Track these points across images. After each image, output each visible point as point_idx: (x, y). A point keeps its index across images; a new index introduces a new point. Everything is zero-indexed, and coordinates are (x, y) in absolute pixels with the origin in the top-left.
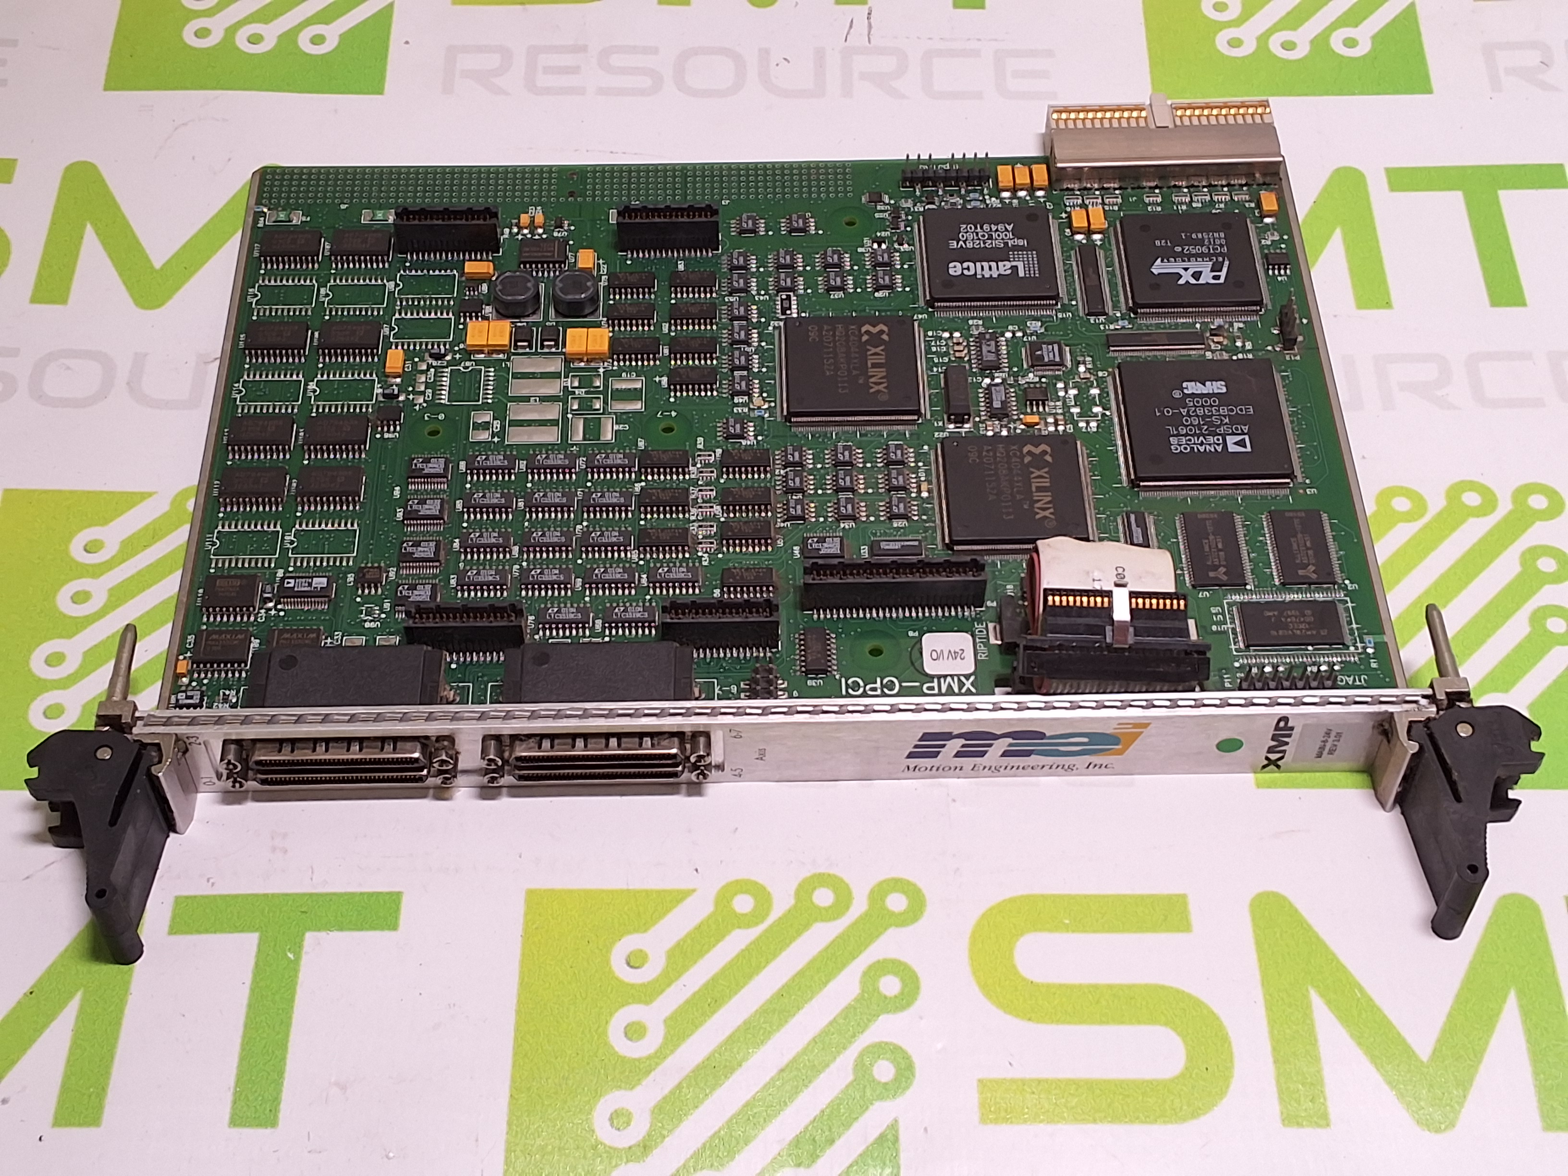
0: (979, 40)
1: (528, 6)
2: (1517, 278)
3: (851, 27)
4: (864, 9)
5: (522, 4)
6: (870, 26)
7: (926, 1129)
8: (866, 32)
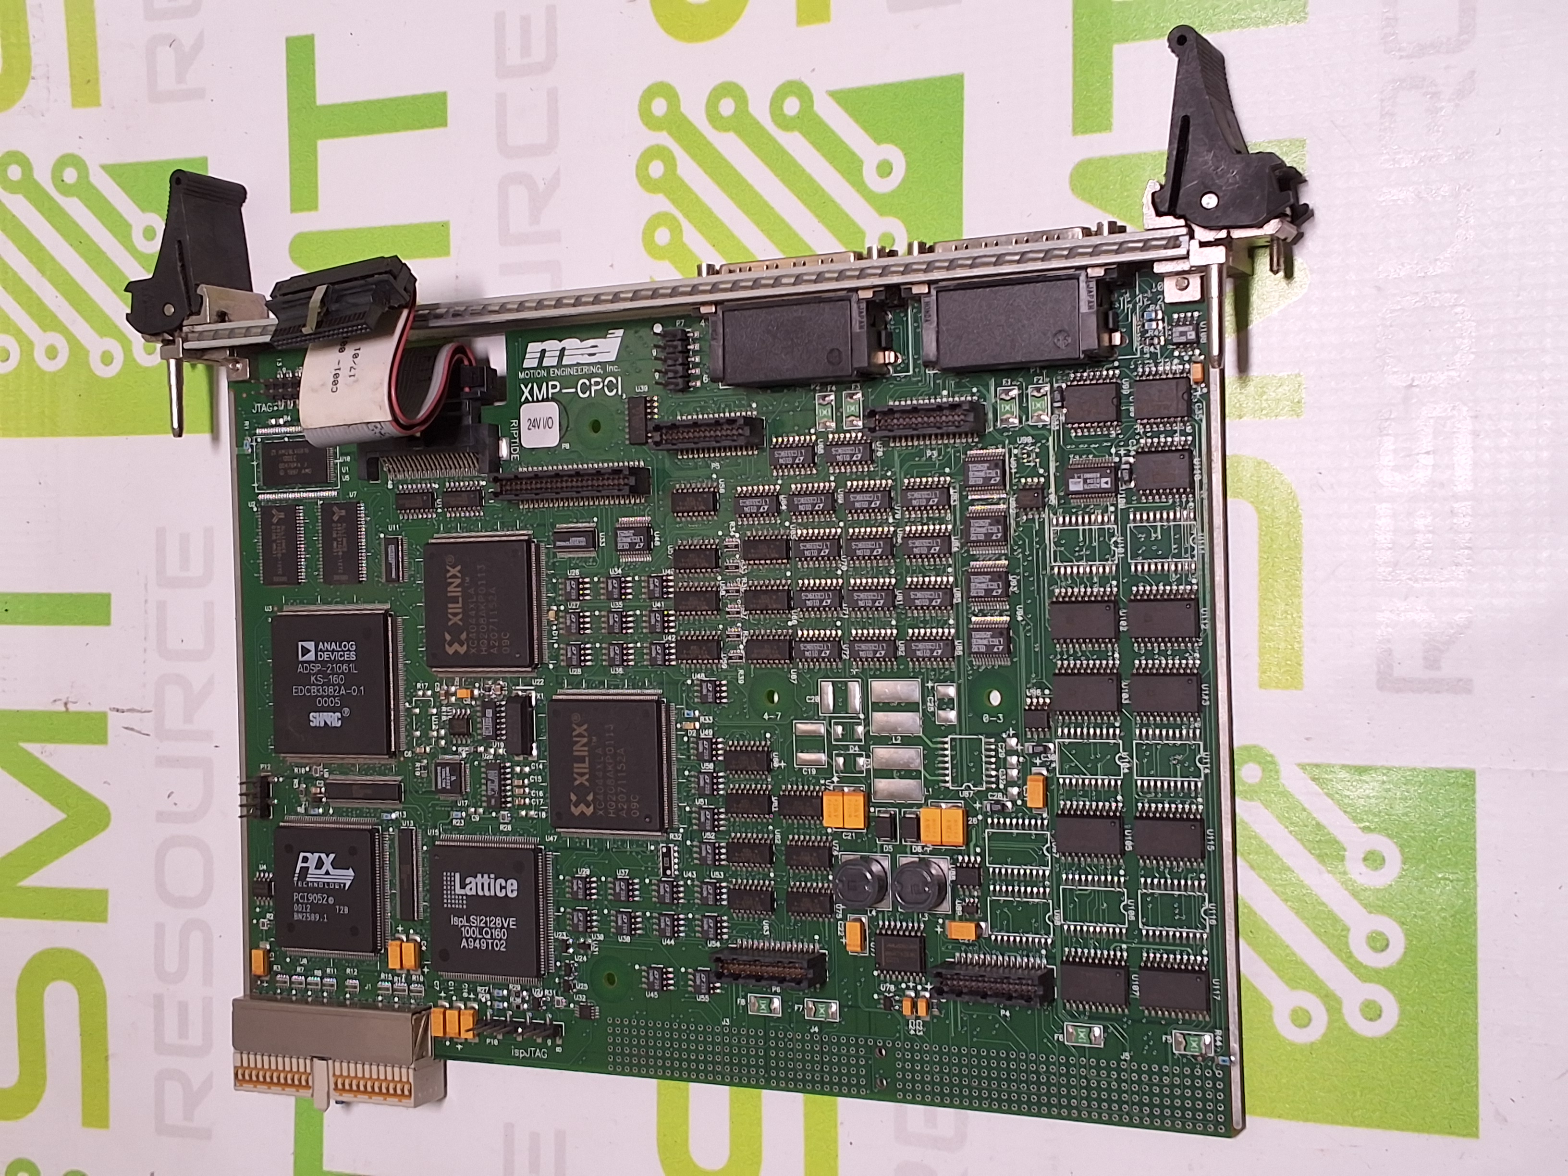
0: (146, 601)
1: (110, 1052)
2: (415, 98)
3: (132, 729)
4: (112, 716)
5: (107, 1058)
6: (129, 710)
7: (1307, 739)
8: (139, 714)
